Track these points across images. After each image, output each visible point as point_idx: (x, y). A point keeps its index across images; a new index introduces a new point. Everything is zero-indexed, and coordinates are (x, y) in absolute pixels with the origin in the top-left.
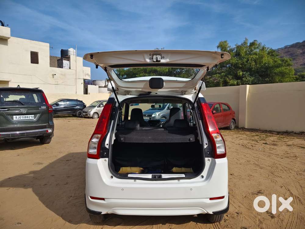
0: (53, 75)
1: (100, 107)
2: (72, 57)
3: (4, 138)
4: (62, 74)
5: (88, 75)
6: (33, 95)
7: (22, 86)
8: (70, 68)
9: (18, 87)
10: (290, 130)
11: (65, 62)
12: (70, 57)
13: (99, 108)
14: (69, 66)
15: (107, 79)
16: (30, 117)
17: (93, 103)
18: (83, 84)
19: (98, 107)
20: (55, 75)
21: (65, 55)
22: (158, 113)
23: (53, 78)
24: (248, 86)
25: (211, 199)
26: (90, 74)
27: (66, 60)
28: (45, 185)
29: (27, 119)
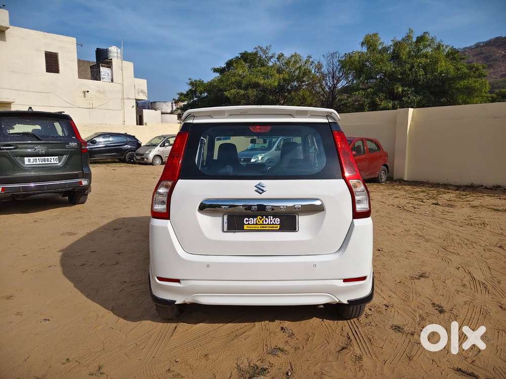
0: (84, 92)
1: (164, 146)
2: (116, 62)
3: (10, 194)
4: (99, 91)
5: (142, 92)
6: (55, 123)
7: (35, 109)
8: (112, 81)
9: (30, 110)
10: (477, 182)
11: (104, 70)
12: (112, 62)
13: (162, 148)
14: (110, 77)
15: (174, 99)
16: (52, 160)
17: (151, 140)
18: (135, 107)
19: (160, 146)
20: (88, 92)
21: (103, 58)
22: (261, 156)
23: (85, 97)
24: (411, 110)
25: (345, 280)
26: (146, 91)
27: (104, 66)
28: (83, 265)
29: (46, 162)
